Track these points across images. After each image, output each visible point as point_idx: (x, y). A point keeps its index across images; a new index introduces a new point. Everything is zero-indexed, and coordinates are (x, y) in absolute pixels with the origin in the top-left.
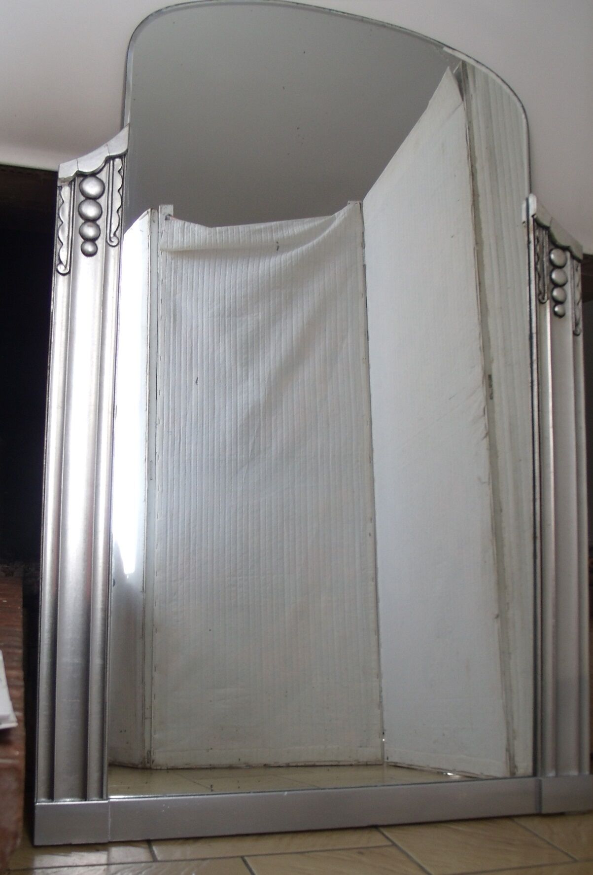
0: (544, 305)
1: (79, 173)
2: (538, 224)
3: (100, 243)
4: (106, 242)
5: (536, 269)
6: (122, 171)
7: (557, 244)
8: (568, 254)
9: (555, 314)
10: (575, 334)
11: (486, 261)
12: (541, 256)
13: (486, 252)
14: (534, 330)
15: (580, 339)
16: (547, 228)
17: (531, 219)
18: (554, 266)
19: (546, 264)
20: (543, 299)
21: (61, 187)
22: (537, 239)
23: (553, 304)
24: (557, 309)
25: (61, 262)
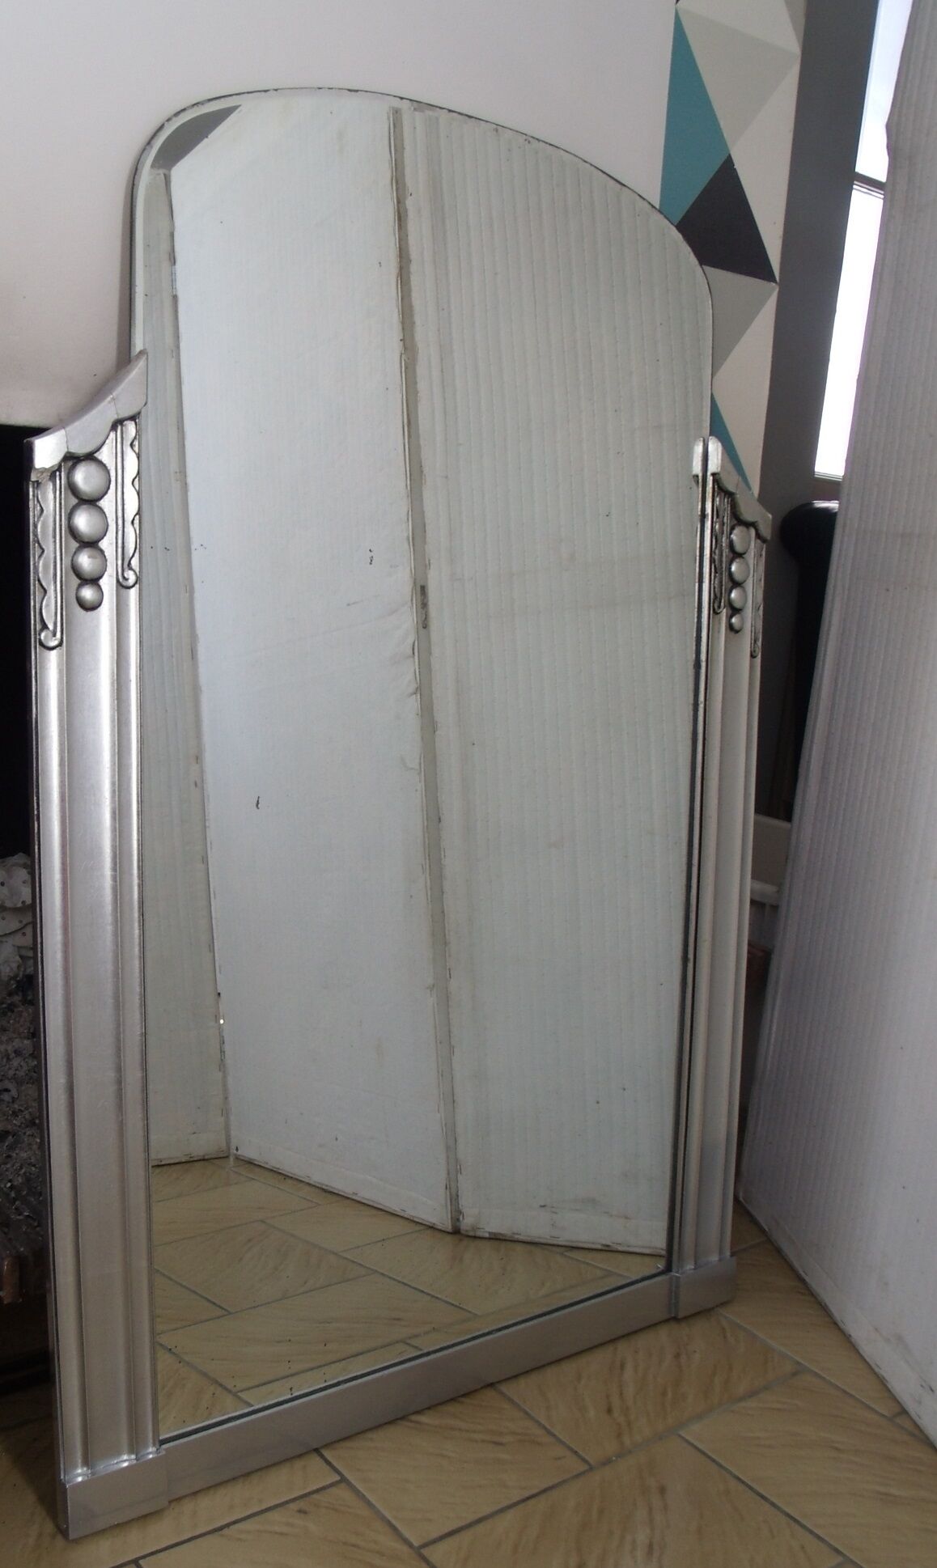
0: (718, 616)
1: (68, 455)
2: (720, 488)
3: (108, 583)
4: (118, 581)
5: (712, 561)
6: (136, 443)
7: (741, 518)
8: (753, 532)
9: (731, 627)
10: (753, 656)
11: (422, 386)
12: (719, 538)
13: (421, 370)
14: (703, 657)
15: (758, 660)
16: (730, 495)
17: (710, 479)
18: (736, 555)
19: (726, 551)
20: (719, 607)
21: (38, 484)
22: (717, 513)
23: (730, 612)
24: (734, 620)
25: (45, 626)
